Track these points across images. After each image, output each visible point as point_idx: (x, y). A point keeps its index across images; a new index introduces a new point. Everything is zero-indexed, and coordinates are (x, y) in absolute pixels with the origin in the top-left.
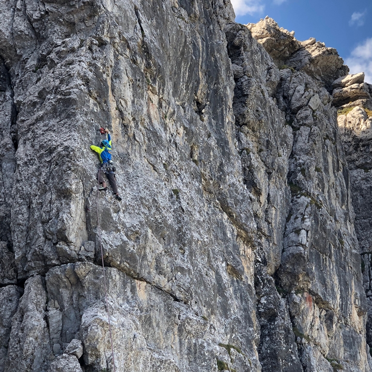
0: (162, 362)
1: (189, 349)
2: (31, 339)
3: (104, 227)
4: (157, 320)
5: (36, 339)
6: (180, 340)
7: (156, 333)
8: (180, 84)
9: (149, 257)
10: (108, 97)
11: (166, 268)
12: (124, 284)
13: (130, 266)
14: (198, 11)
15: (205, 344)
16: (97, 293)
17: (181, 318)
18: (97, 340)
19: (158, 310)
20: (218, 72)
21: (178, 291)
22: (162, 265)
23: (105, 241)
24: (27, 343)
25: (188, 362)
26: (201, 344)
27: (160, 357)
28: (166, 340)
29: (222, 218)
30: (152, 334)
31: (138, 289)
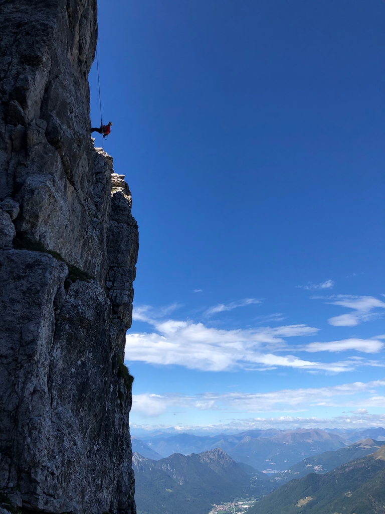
16: (42, 167)
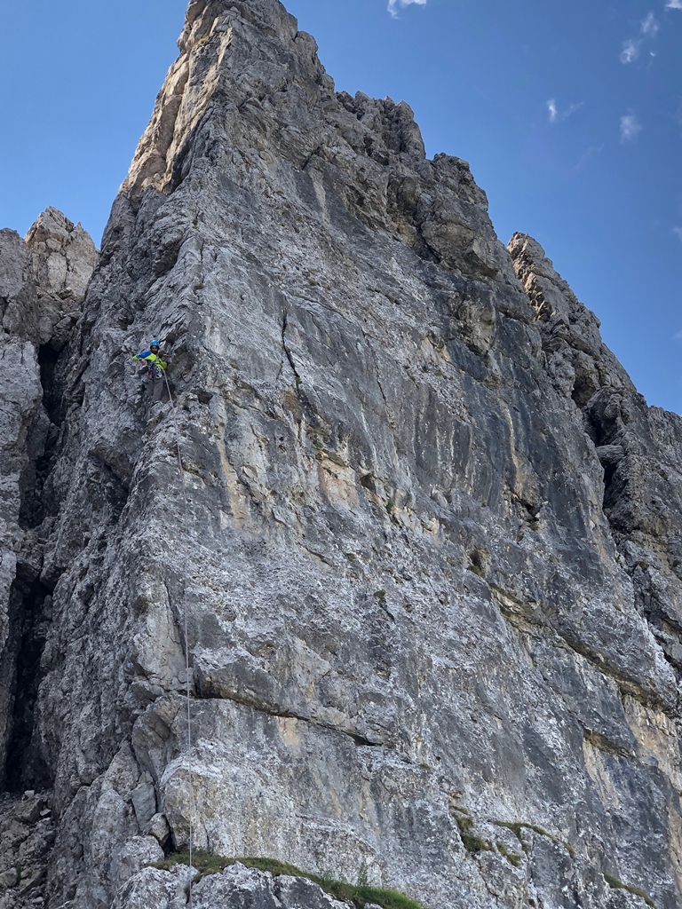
0: (325, 834)
1: (398, 818)
2: (102, 832)
3: (208, 643)
4: (323, 775)
5: (111, 831)
6: (378, 807)
7: (323, 795)
8: (436, 463)
9: (302, 681)
10: (219, 467)
11: (339, 695)
12: (251, 724)
13: (258, 694)
14: (499, 371)
15: (430, 808)
17: (373, 769)
18: (181, 802)
19: (324, 758)
20: (557, 453)
21: (370, 730)
22: (330, 692)
23: (205, 661)
24: (96, 840)
25: (399, 841)
26: (420, 809)
27: (322, 827)
28: (347, 806)
29: (572, 661)
30: (314, 798)
31: (281, 730)
